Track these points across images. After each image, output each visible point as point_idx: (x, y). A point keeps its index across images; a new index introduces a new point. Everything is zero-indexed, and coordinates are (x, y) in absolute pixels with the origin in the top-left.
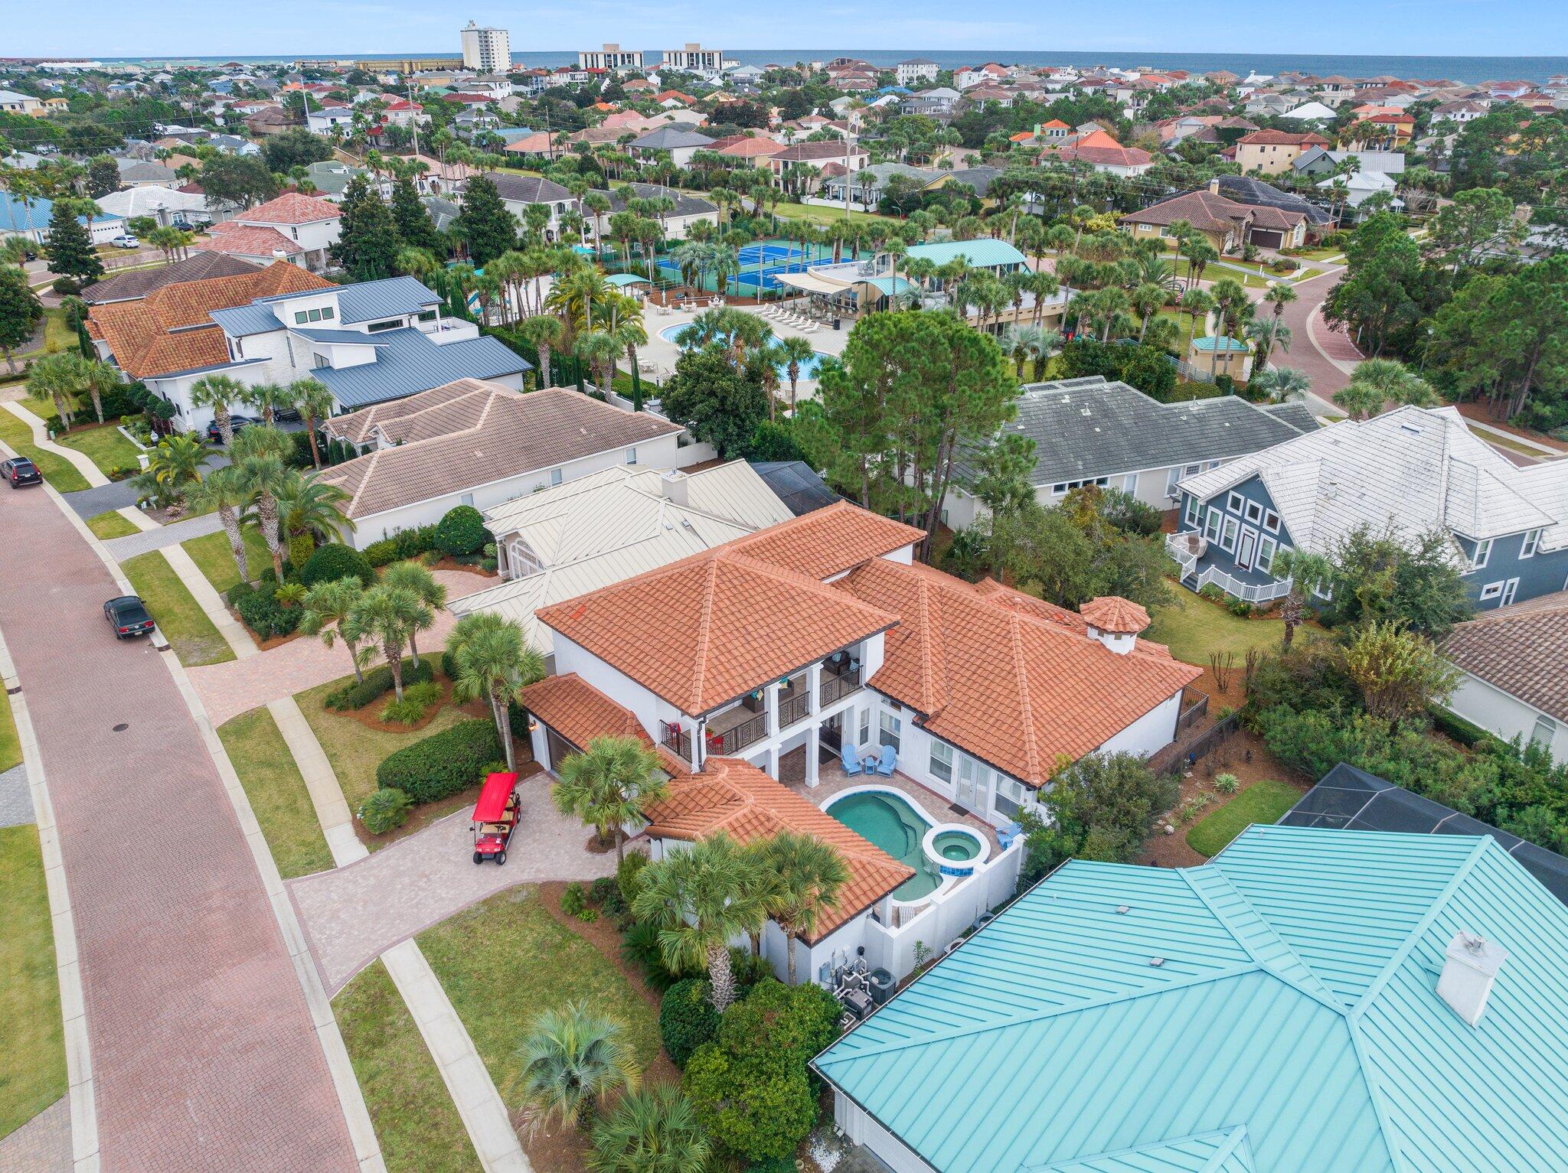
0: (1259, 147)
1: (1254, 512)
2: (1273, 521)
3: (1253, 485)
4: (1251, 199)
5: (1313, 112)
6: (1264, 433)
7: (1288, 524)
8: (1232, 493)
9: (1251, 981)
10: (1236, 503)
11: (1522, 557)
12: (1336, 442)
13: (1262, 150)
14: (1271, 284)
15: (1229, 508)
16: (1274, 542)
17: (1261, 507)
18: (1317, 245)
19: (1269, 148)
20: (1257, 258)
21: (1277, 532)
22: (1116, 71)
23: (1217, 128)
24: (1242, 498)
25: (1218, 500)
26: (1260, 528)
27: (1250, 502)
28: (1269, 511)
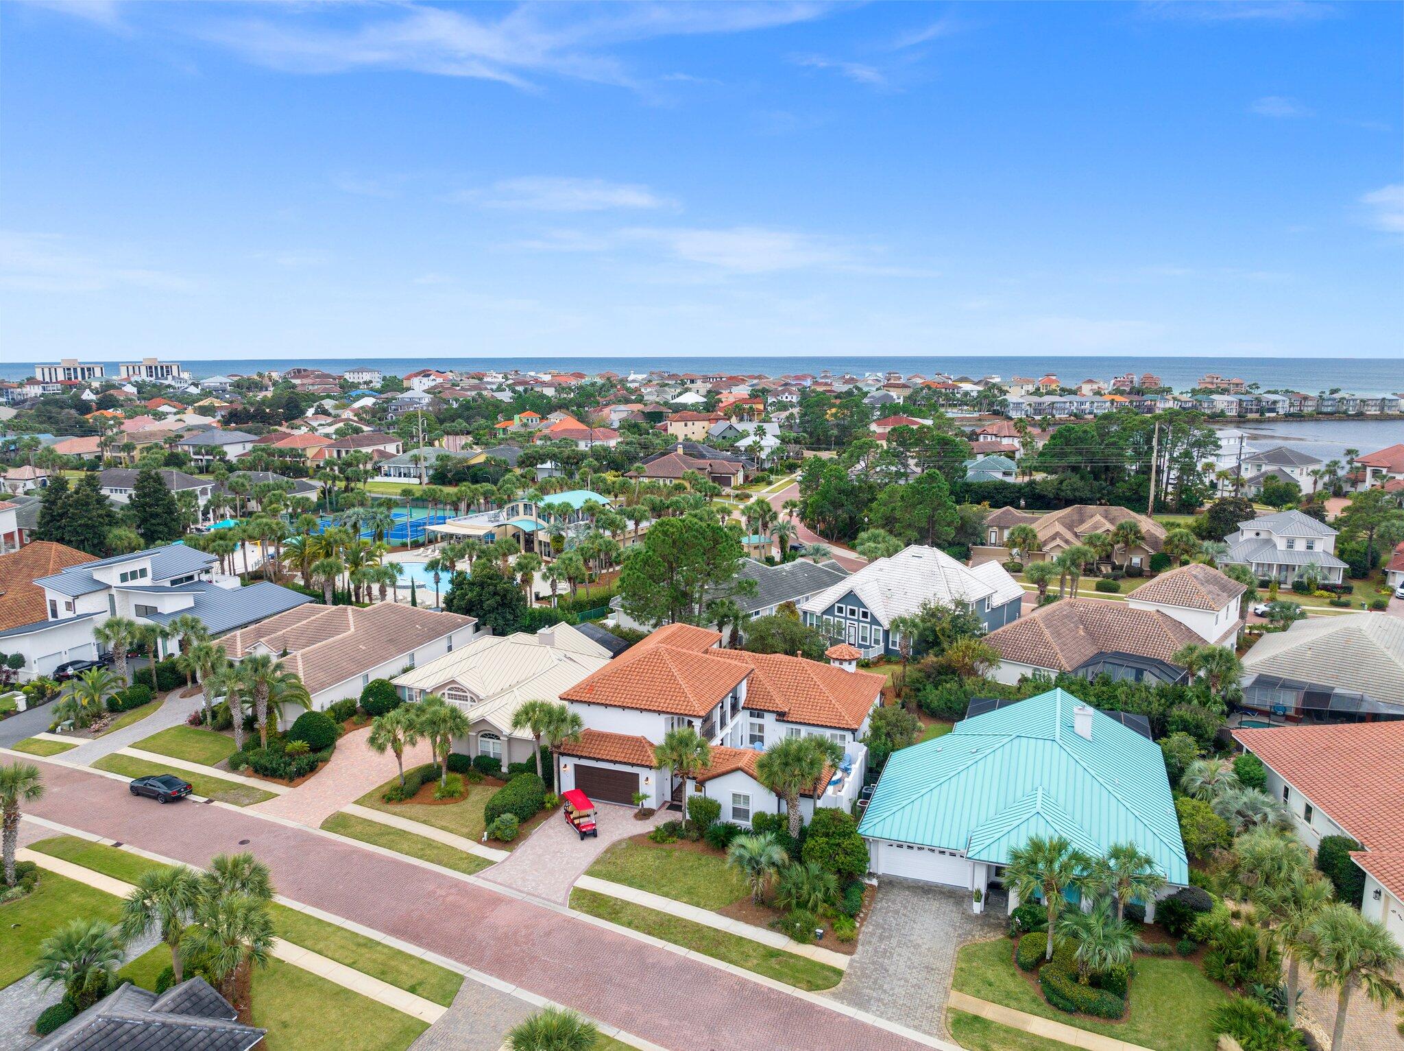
0: (683, 423)
1: (853, 612)
2: (865, 615)
3: (850, 597)
4: (702, 456)
5: (690, 398)
6: (826, 579)
7: (875, 614)
8: (837, 605)
9: (1016, 741)
10: (840, 610)
11: (987, 611)
12: (881, 570)
13: (686, 425)
14: (742, 507)
15: (836, 614)
16: (868, 626)
17: (856, 608)
18: (752, 481)
19: (690, 423)
20: (724, 493)
21: (869, 620)
22: (533, 374)
23: (643, 412)
24: (844, 606)
25: (829, 610)
26: (858, 621)
27: (849, 607)
28: (861, 610)
